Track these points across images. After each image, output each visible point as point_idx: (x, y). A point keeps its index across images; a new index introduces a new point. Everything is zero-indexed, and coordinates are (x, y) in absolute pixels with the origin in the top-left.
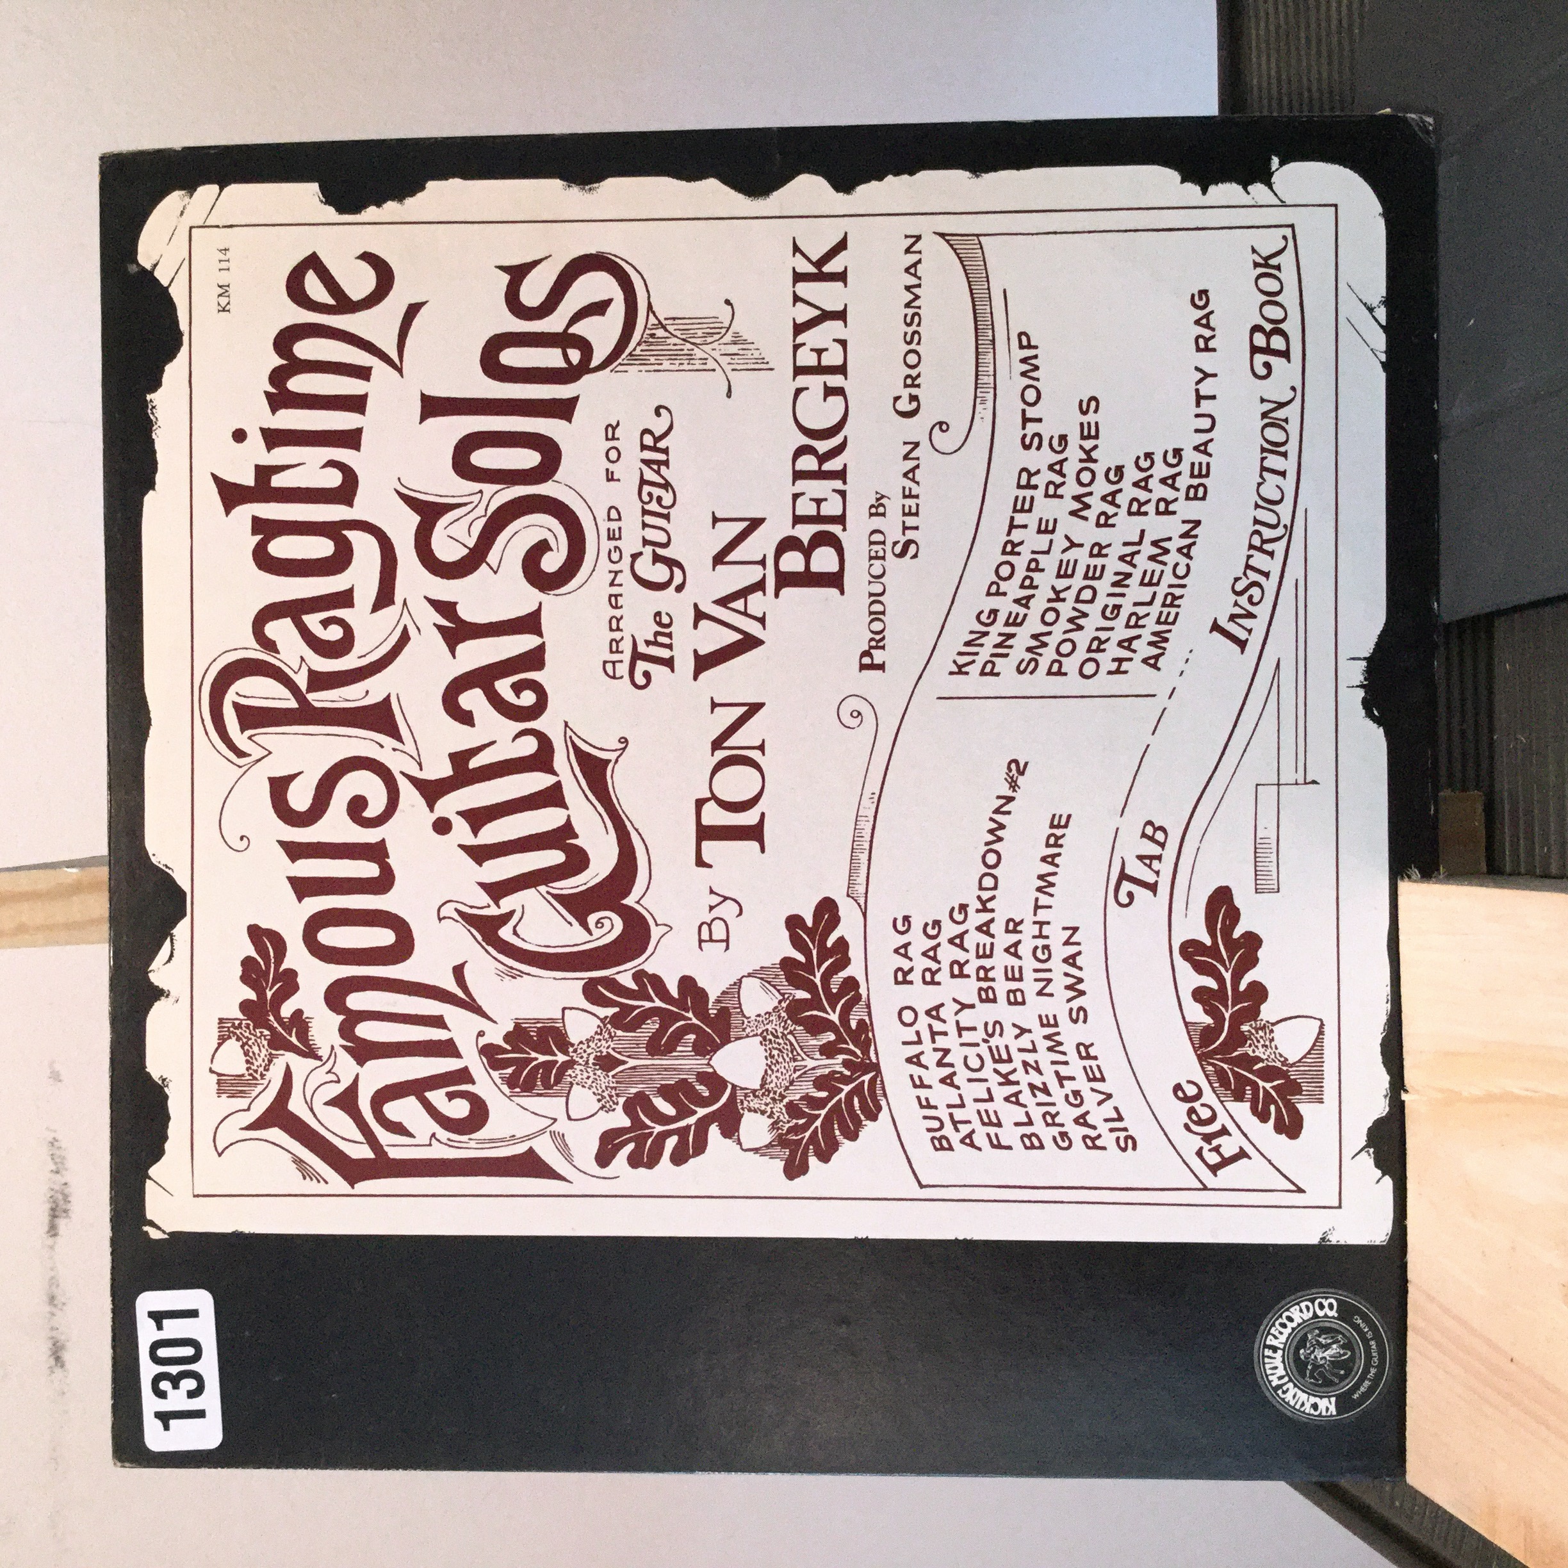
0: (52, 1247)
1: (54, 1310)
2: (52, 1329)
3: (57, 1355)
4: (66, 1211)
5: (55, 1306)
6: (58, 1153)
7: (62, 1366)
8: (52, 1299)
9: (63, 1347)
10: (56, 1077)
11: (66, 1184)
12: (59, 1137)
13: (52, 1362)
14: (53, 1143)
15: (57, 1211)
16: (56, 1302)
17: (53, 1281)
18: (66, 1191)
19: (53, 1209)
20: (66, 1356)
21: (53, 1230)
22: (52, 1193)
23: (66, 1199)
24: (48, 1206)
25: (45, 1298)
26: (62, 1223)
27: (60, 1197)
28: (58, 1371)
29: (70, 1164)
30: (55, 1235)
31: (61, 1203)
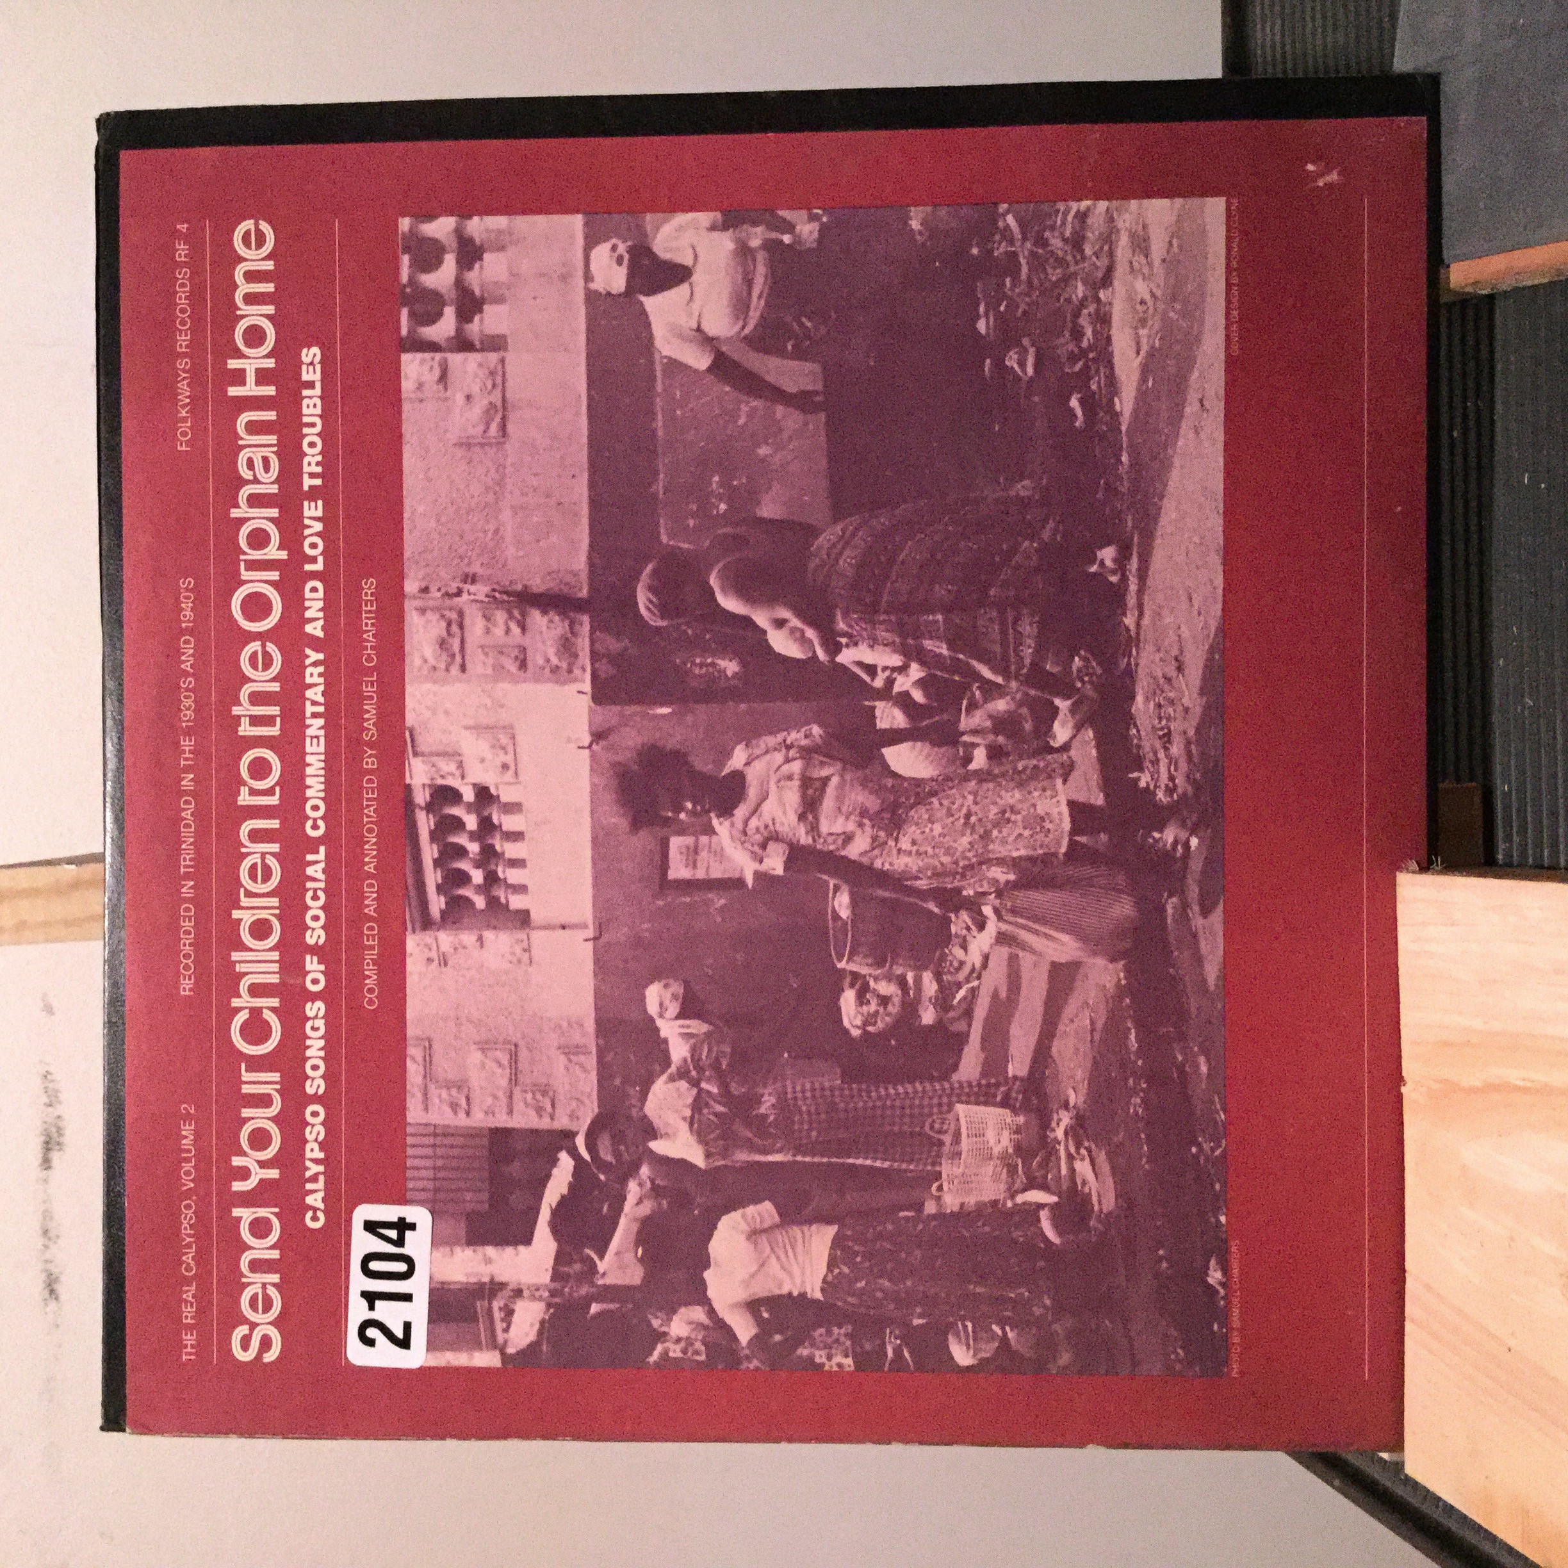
0: (45, 1181)
1: (51, 1244)
2: (46, 1261)
3: (51, 1288)
4: (58, 1144)
5: (50, 1239)
6: (51, 1085)
7: (57, 1299)
8: (45, 1232)
9: (57, 1280)
10: (49, 1010)
11: (59, 1117)
12: (52, 1070)
13: (46, 1293)
14: (46, 1076)
15: (51, 1144)
16: (52, 1234)
17: (47, 1215)
18: (60, 1124)
19: (47, 1143)
20: (60, 1289)
21: (46, 1164)
22: (46, 1126)
23: (59, 1130)
24: (43, 1139)
25: (40, 1232)
26: (55, 1156)
27: (54, 1130)
28: (53, 1305)
29: (62, 1097)
30: (48, 1168)
31: (55, 1135)
